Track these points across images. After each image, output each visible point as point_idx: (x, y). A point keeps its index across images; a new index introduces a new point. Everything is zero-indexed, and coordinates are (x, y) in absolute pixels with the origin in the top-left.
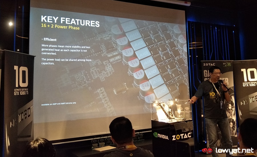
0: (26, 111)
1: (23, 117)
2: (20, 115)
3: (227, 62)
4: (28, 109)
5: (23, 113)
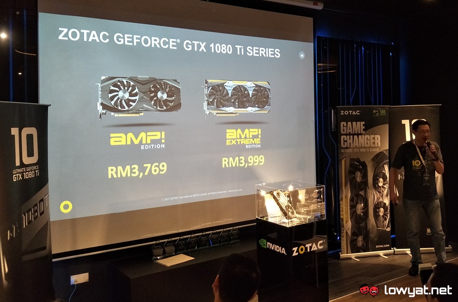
0: (36, 205)
1: (32, 218)
2: (25, 215)
3: (379, 109)
4: (40, 202)
5: (30, 210)
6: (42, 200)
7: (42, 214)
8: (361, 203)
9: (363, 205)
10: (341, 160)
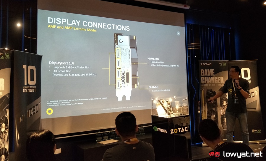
0: (34, 107)
1: (32, 113)
2: (28, 111)
3: (222, 62)
5: (31, 109)
6: (37, 105)
7: (37, 112)
8: (214, 115)
9: (214, 116)
10: (202, 91)
